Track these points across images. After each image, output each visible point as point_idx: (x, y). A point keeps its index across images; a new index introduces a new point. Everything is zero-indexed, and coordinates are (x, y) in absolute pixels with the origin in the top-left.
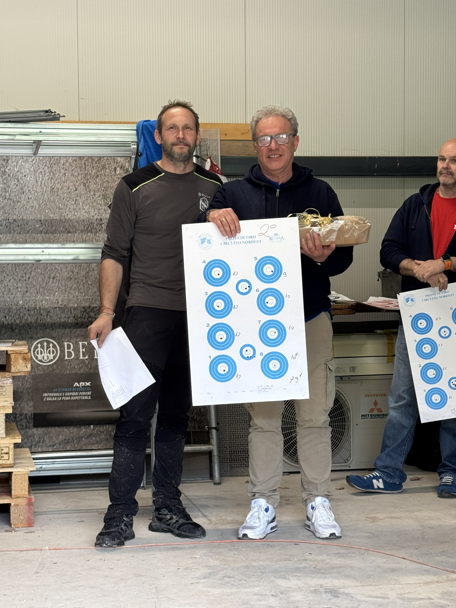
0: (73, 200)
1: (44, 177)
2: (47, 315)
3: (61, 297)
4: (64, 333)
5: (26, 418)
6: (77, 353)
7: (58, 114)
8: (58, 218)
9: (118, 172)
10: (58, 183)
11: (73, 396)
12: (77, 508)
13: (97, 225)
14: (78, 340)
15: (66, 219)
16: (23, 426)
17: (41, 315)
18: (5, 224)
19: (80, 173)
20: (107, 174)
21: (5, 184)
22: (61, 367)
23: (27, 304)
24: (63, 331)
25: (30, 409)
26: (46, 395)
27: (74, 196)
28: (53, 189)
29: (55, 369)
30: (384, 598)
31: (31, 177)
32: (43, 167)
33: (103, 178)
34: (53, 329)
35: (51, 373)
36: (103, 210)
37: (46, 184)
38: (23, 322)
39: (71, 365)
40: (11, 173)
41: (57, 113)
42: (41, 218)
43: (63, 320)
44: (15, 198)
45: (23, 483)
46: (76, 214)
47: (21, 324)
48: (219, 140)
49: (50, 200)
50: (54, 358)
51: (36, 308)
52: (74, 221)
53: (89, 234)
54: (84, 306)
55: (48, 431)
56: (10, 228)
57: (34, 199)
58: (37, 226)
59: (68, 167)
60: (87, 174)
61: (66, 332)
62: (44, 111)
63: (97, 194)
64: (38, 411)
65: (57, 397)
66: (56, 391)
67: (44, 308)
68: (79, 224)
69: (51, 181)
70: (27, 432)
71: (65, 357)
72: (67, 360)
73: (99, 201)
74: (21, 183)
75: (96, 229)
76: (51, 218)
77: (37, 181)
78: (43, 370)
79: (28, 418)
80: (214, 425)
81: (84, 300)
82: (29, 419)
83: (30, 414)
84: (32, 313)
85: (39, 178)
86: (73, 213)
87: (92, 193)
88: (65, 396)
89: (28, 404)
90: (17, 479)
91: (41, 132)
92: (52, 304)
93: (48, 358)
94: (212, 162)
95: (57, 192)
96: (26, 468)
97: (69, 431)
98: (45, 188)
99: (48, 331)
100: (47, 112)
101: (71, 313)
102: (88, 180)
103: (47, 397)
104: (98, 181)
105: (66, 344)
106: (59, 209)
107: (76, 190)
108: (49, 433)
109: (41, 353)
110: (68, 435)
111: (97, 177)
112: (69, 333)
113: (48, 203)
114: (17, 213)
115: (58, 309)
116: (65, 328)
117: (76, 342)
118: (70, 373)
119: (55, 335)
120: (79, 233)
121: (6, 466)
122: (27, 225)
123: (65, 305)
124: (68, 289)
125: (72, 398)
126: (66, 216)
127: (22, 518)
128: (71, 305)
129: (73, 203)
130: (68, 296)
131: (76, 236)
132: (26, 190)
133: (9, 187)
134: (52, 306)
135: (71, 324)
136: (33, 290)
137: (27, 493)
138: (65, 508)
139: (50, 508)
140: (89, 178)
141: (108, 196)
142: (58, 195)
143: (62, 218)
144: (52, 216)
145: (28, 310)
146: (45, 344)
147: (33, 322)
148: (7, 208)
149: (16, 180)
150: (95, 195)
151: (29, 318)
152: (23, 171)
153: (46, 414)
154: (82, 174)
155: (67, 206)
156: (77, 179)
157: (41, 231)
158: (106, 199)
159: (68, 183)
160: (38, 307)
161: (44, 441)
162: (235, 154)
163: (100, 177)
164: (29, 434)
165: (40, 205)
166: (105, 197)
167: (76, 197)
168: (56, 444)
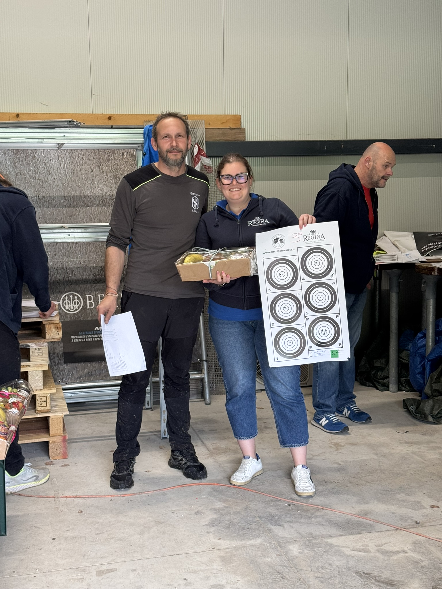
0: (90, 180)
1: (66, 161)
2: (72, 273)
3: (83, 259)
4: (86, 288)
5: (58, 357)
8: (78, 195)
9: (125, 156)
10: (78, 166)
11: (95, 338)
13: (109, 200)
14: (97, 293)
15: (84, 196)
16: (56, 362)
17: (68, 273)
18: (36, 200)
19: (95, 157)
20: (116, 158)
21: (34, 167)
22: (85, 314)
23: (56, 265)
24: (85, 286)
25: (61, 349)
26: (73, 337)
27: (90, 176)
28: (74, 170)
29: (79, 317)
31: (56, 161)
32: (65, 153)
33: (113, 161)
34: (77, 285)
35: (77, 320)
37: (68, 167)
38: (53, 279)
39: (92, 313)
40: (39, 158)
41: (78, 122)
42: (65, 194)
43: (84, 277)
44: (43, 178)
45: (59, 424)
46: (93, 191)
47: (52, 281)
48: (204, 129)
49: (72, 180)
50: (79, 308)
51: (63, 268)
52: (91, 197)
53: (104, 207)
54: (101, 265)
55: (75, 366)
56: (40, 203)
57: (59, 179)
58: (62, 201)
59: (85, 153)
60: (100, 158)
61: (87, 287)
62: (67, 121)
63: (109, 175)
64: (67, 351)
65: (82, 339)
66: (81, 334)
67: (70, 268)
68: (95, 199)
69: (71, 164)
70: (59, 368)
71: (87, 307)
72: (89, 309)
73: (110, 181)
74: (48, 167)
75: (109, 203)
76: (73, 195)
77: (60, 165)
78: (70, 317)
79: (59, 356)
80: (205, 358)
81: (101, 260)
82: (61, 357)
83: (61, 353)
84: (60, 271)
85: (62, 162)
86: (90, 190)
87: (105, 174)
88: (88, 338)
89: (59, 345)
90: (54, 422)
91: (65, 136)
92: (75, 264)
93: (74, 309)
94: (199, 147)
95: (77, 173)
96: (61, 413)
97: (92, 366)
98: (67, 170)
99: (73, 286)
100: (70, 122)
101: (91, 271)
102: (101, 163)
103: (74, 339)
104: (109, 164)
105: (87, 296)
106: (79, 187)
107: (92, 171)
108: (77, 367)
109: (68, 304)
110: (91, 368)
111: (108, 160)
112: (90, 287)
113: (70, 183)
114: (45, 191)
115: (80, 268)
116: (87, 284)
117: (95, 294)
118: (91, 320)
119: (79, 289)
120: (95, 207)
121: (45, 411)
122: (54, 200)
123: (86, 265)
124: (88, 252)
125: (94, 340)
126: (85, 193)
127: (58, 452)
128: (91, 265)
129: (90, 182)
130: (88, 258)
131: (93, 210)
132: (52, 172)
133: (38, 169)
134: (75, 266)
135: (91, 280)
136: (60, 254)
137: (62, 432)
139: (80, 435)
140: (102, 162)
141: (117, 176)
142: (77, 176)
143: (82, 195)
144: (73, 193)
145: (57, 269)
146: (71, 297)
147: (61, 279)
148: (37, 187)
149: (43, 164)
150: (107, 175)
151: (58, 276)
152: (49, 156)
153: (74, 352)
154: (96, 158)
155: (85, 185)
156: (92, 162)
157: (65, 205)
158: (116, 179)
159: (85, 166)
160: (64, 267)
161: (73, 374)
162: (216, 139)
163: (111, 161)
164: (60, 369)
165: (63, 184)
166: (115, 177)
167: (92, 178)
168: (82, 376)
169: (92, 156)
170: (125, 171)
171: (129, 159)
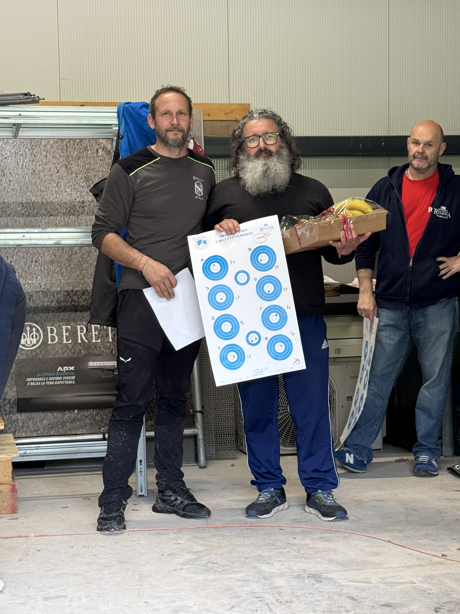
0: (55, 183)
1: (26, 159)
2: (30, 299)
3: (44, 281)
4: (47, 318)
5: (10, 403)
6: (60, 337)
7: (38, 97)
8: (40, 201)
9: (101, 154)
10: (40, 165)
11: (57, 381)
12: (62, 494)
13: (79, 207)
14: (61, 324)
15: (47, 202)
16: (7, 411)
19: (62, 155)
20: (89, 156)
22: (45, 351)
24: (46, 315)
25: (13, 394)
26: (29, 379)
27: (55, 179)
28: (35, 171)
29: (38, 354)
30: (366, 583)
31: (12, 159)
32: (24, 149)
33: (85, 159)
34: (36, 314)
35: (34, 358)
36: (85, 193)
37: (27, 166)
39: (54, 349)
41: (36, 96)
42: (23, 201)
43: (46, 304)
45: (7, 469)
46: (58, 196)
48: (202, 121)
49: (32, 183)
50: (37, 343)
52: (56, 204)
53: (72, 217)
54: (67, 289)
55: (31, 416)
57: (15, 181)
58: (19, 209)
59: (50, 148)
60: (68, 156)
61: (49, 316)
62: (23, 94)
63: (79, 176)
64: (21, 396)
65: (41, 381)
66: (40, 375)
68: (61, 207)
69: (32, 163)
70: (11, 417)
71: (48, 341)
72: (50, 344)
73: (81, 184)
74: (2, 166)
75: (78, 212)
76: (33, 201)
77: (18, 164)
78: (26, 355)
79: (12, 403)
80: (198, 408)
81: (67, 283)
82: (13, 404)
83: (13, 399)
85: (20, 160)
86: (55, 195)
87: (74, 175)
88: (48, 381)
89: (11, 389)
91: (20, 115)
92: (34, 288)
93: (31, 344)
94: (195, 143)
95: (39, 174)
96: (10, 455)
97: (54, 416)
98: (26, 170)
99: (31, 315)
100: (26, 94)
101: (54, 297)
102: (70, 162)
103: (30, 382)
104: (80, 162)
105: (49, 328)
106: (41, 192)
107: (58, 172)
108: (33, 418)
109: (24, 338)
110: (52, 419)
111: (79, 158)
112: (52, 317)
113: (29, 186)
115: (40, 293)
116: (49, 312)
117: (59, 326)
118: (53, 358)
119: (38, 319)
120: (61, 216)
122: (8, 208)
123: (48, 289)
125: (56, 383)
126: (48, 199)
127: (6, 504)
128: (54, 289)
129: (55, 185)
130: (51, 280)
131: (58, 220)
132: (7, 173)
134: (34, 290)
135: (54, 308)
137: (10, 479)
138: (50, 493)
139: (35, 494)
140: (70, 160)
141: (90, 178)
142: (39, 178)
143: (44, 201)
144: (33, 199)
146: (28, 328)
150: (77, 177)
152: (3, 153)
153: (31, 399)
154: (64, 156)
155: (48, 189)
156: (58, 160)
157: (23, 214)
158: (88, 182)
159: (49, 165)
161: (28, 426)
162: (218, 134)
163: (82, 159)
164: (13, 419)
165: (21, 188)
166: (87, 179)
167: (57, 180)
168: (40, 429)
169: (59, 153)
170: (100, 171)
171: (105, 156)
